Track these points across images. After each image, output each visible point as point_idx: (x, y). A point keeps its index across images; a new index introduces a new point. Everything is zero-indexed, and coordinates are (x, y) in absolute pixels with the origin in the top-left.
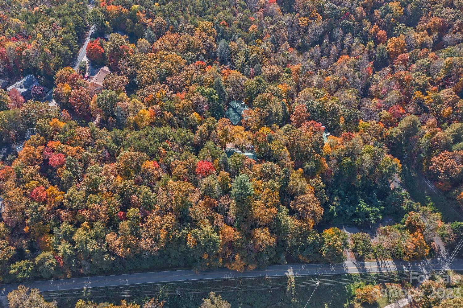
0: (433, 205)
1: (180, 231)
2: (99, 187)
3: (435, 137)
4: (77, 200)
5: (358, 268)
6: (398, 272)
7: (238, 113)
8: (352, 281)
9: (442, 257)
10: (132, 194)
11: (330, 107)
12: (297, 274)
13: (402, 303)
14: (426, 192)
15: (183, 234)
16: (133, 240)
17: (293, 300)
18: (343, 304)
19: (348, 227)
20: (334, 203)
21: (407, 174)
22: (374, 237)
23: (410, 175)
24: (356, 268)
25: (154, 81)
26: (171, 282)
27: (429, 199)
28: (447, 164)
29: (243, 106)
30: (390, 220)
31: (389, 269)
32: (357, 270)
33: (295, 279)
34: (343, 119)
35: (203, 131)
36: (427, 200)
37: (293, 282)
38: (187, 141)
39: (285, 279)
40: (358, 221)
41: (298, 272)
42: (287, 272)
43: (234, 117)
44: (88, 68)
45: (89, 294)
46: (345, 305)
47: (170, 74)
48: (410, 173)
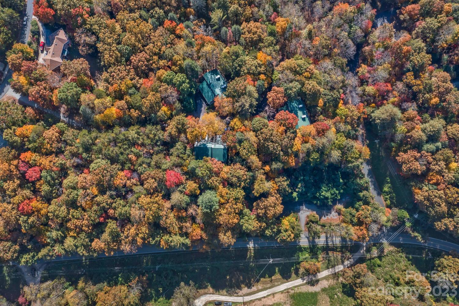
0: (390, 187)
1: (154, 239)
2: (78, 203)
3: (409, 134)
4: (60, 217)
5: (309, 241)
6: (342, 244)
7: (212, 90)
8: (302, 251)
9: (383, 231)
10: (108, 209)
11: (311, 89)
12: (256, 246)
13: (338, 268)
14: (388, 173)
15: (156, 241)
16: (115, 246)
17: (251, 264)
18: (291, 268)
19: (308, 204)
20: (297, 190)
21: (377, 151)
22: (329, 214)
23: (379, 153)
24: (307, 240)
25: (118, 61)
26: (153, 253)
27: (389, 181)
28: (411, 166)
29: (218, 79)
30: (347, 198)
31: (334, 241)
32: (308, 242)
33: (254, 250)
34: (322, 102)
35: (173, 133)
36: (387, 181)
37: (252, 251)
38: (157, 141)
39: (247, 250)
40: (317, 203)
41: (258, 244)
42: (248, 244)
43: (208, 93)
44: (41, 29)
45: (88, 263)
46: (293, 268)
47: (134, 50)
48: (379, 151)
